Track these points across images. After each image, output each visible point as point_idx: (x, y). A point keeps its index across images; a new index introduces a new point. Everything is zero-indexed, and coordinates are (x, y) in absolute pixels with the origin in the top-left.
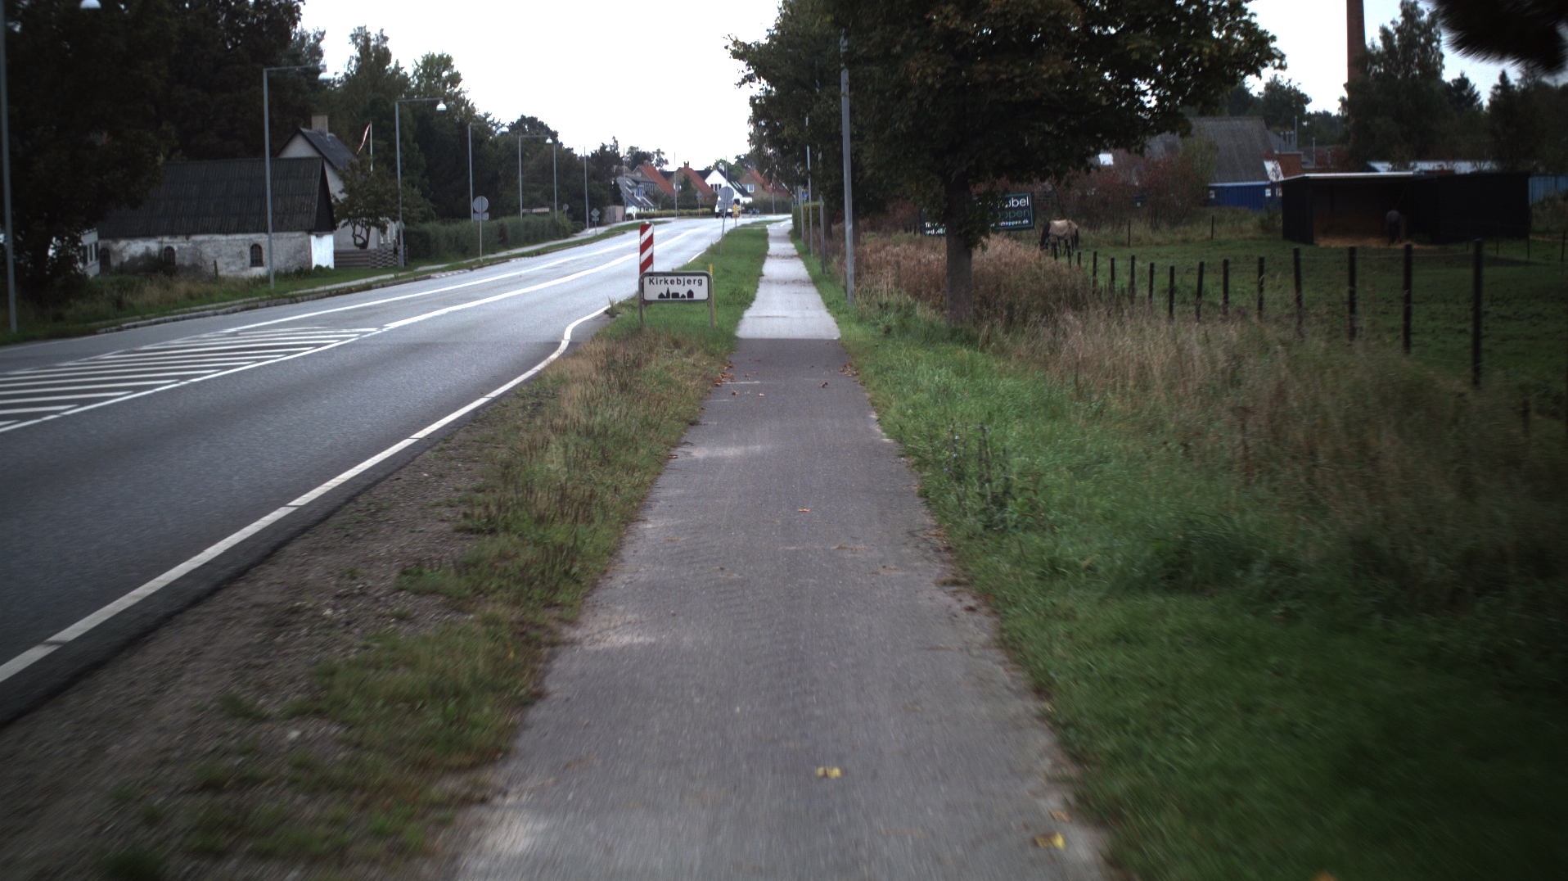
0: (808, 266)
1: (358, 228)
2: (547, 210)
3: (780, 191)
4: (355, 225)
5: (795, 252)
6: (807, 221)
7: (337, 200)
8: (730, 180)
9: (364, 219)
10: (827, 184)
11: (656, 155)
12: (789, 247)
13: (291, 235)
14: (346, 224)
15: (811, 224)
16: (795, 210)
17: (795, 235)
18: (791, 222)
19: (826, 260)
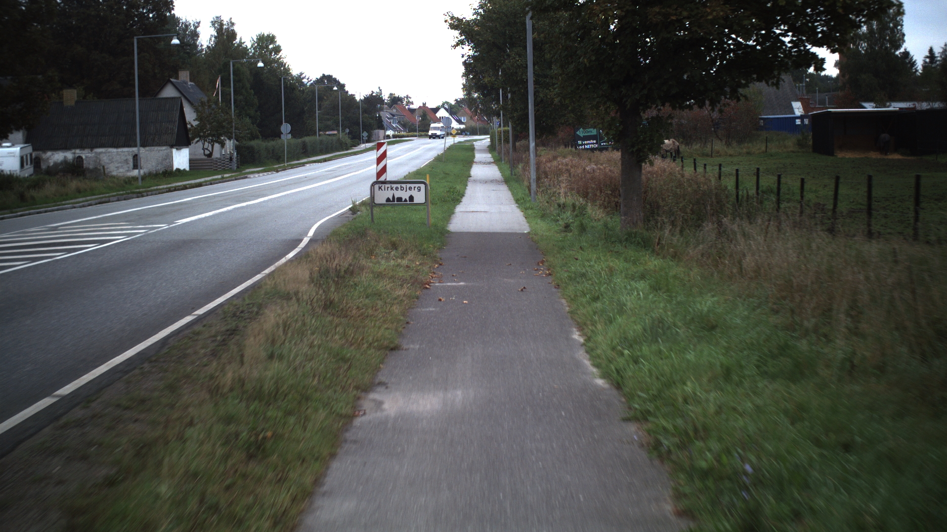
0: (500, 169)
1: (206, 144)
2: (335, 132)
3: (482, 121)
4: (204, 142)
5: (492, 160)
6: (500, 140)
7: (192, 126)
8: (451, 114)
9: (210, 138)
10: (515, 115)
11: (406, 99)
12: (488, 157)
13: (159, 148)
14: (198, 141)
15: (502, 141)
16: (492, 133)
17: (491, 148)
18: (489, 140)
19: (513, 165)
